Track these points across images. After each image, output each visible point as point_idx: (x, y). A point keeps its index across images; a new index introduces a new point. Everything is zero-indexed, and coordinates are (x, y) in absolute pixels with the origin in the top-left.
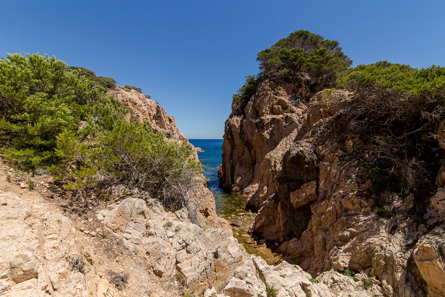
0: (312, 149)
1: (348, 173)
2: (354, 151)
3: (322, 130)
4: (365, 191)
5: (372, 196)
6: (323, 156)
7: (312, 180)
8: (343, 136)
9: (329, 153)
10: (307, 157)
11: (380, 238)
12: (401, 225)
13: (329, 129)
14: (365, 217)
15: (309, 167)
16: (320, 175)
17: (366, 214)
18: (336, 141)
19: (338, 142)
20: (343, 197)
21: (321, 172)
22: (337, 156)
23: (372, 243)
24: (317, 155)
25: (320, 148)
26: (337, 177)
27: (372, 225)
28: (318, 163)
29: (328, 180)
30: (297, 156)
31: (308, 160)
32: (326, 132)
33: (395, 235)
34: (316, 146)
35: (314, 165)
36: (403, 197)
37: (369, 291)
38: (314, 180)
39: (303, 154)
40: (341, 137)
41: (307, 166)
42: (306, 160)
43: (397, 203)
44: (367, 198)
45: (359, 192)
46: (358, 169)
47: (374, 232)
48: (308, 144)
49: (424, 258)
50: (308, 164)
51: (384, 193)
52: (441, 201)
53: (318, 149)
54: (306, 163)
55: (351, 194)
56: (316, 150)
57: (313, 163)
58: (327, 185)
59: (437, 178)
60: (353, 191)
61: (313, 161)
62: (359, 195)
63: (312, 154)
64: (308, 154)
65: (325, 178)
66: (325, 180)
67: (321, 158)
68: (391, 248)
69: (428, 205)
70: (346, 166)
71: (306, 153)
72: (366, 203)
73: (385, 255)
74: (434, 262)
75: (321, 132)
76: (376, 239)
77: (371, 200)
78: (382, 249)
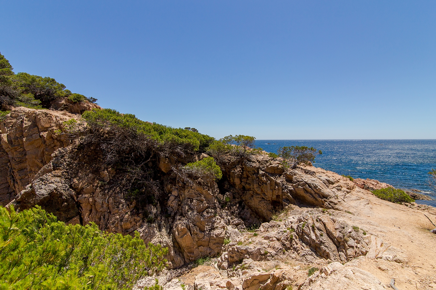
0: (66, 184)
1: (117, 200)
2: (110, 180)
3: (68, 161)
4: (133, 210)
5: (140, 212)
6: (82, 189)
7: (73, 217)
8: (95, 167)
9: (88, 184)
10: (64, 194)
11: (157, 237)
12: (162, 223)
13: (75, 160)
14: (142, 229)
15: (68, 204)
16: (82, 208)
17: (141, 226)
18: (90, 172)
19: (93, 173)
20: (121, 221)
21: (83, 205)
22: (97, 186)
23: (154, 243)
24: (74, 189)
25: (76, 181)
26: (105, 206)
27: (149, 231)
28: (77, 197)
29: (93, 211)
30: (50, 195)
31: (66, 197)
32: (73, 163)
33: (162, 231)
34: (70, 179)
35: (75, 200)
36: (155, 206)
37: (162, 275)
38: (76, 216)
39: (58, 192)
40: (94, 168)
41: (66, 203)
42: (64, 197)
43: (154, 211)
44: (138, 214)
45: (131, 212)
46: (122, 194)
47: (152, 235)
48: (58, 179)
49: (183, 235)
50: (67, 201)
51: (146, 207)
52: (173, 201)
53: (74, 182)
54: (64, 201)
55: (127, 215)
56: (71, 184)
57: (73, 198)
58: (95, 216)
59: (164, 189)
60: (126, 213)
61: (72, 197)
62: (132, 215)
63: (68, 189)
64: (64, 190)
65: (89, 210)
66: (89, 212)
67: (79, 192)
68: (164, 240)
69: (166, 206)
70: (111, 194)
71: (61, 190)
72: (138, 219)
73: (163, 246)
74: (187, 234)
75: (67, 164)
76: (155, 239)
77: (140, 215)
78: (161, 243)
